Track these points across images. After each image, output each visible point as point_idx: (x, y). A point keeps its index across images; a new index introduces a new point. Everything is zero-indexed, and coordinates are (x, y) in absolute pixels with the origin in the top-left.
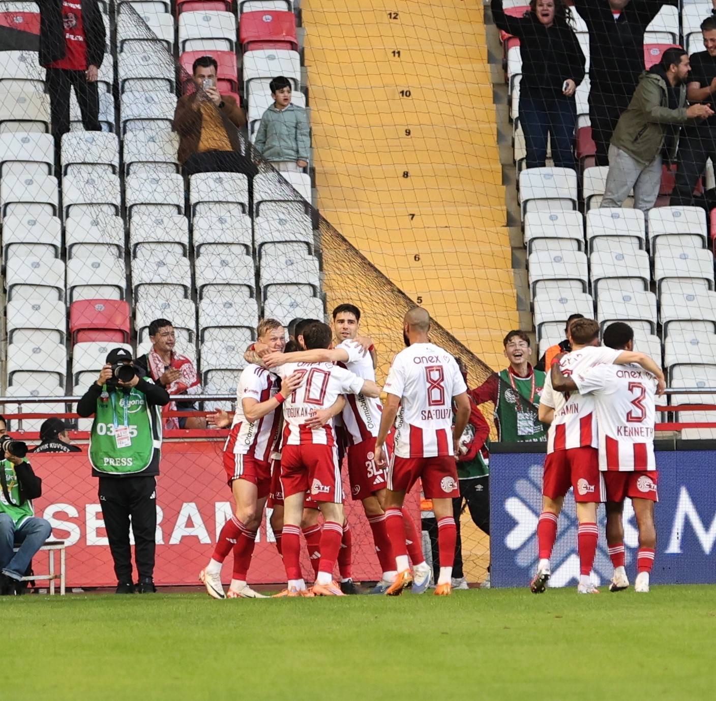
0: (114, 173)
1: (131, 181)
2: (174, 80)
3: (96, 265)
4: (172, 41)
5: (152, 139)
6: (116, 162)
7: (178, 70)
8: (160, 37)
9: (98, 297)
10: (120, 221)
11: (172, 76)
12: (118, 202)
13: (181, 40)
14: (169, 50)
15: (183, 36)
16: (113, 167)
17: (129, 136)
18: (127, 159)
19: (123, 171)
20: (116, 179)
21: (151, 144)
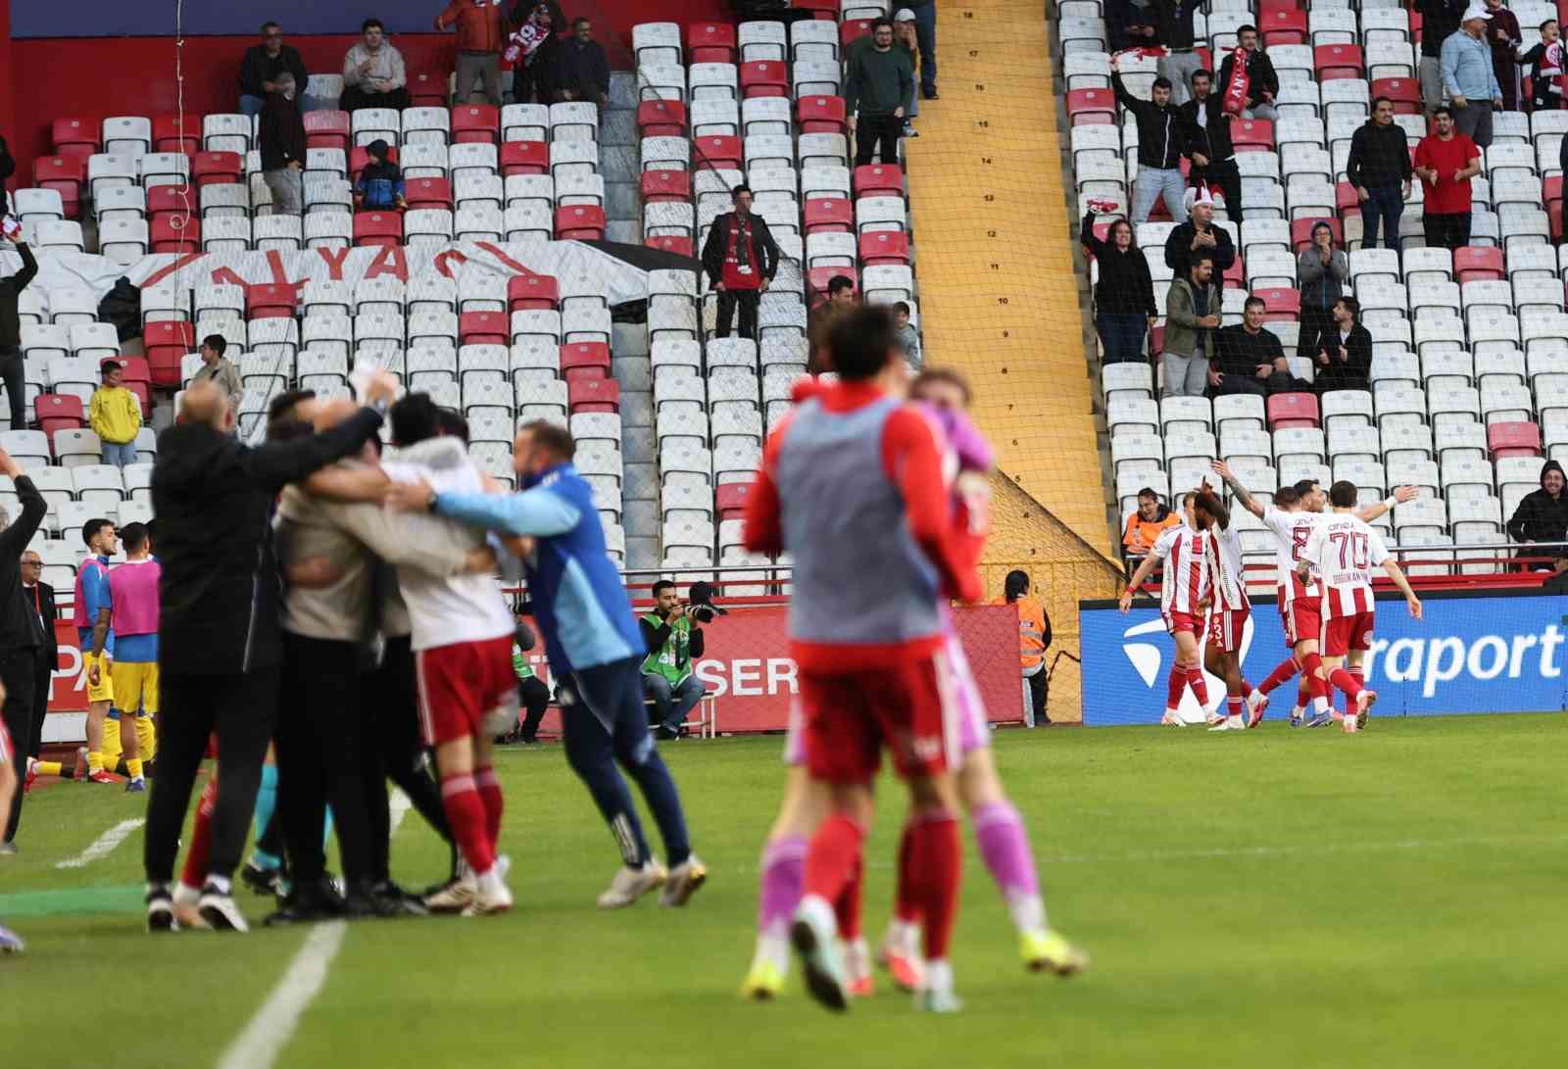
0: (753, 373)
1: (766, 380)
2: (803, 292)
3: (739, 453)
4: (801, 258)
5: (784, 344)
6: (754, 364)
7: (807, 284)
8: (790, 255)
9: (739, 481)
10: (758, 414)
11: (801, 289)
12: (756, 398)
13: (808, 258)
14: (798, 266)
15: (810, 254)
16: (752, 368)
17: (764, 341)
18: (764, 361)
19: (760, 371)
20: (755, 380)
21: (783, 348)
